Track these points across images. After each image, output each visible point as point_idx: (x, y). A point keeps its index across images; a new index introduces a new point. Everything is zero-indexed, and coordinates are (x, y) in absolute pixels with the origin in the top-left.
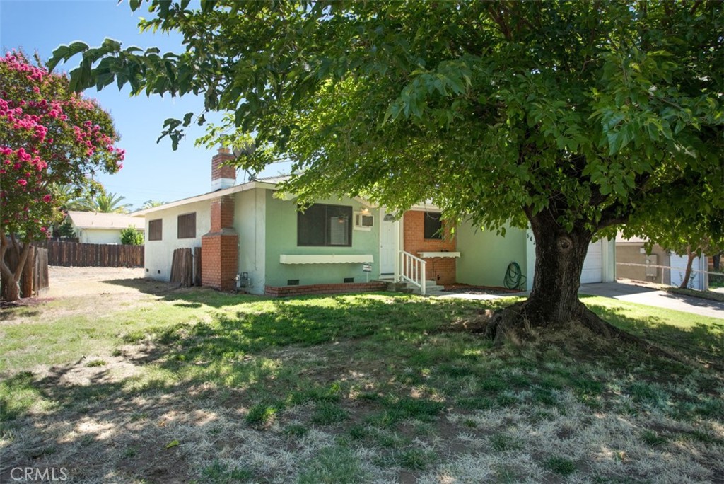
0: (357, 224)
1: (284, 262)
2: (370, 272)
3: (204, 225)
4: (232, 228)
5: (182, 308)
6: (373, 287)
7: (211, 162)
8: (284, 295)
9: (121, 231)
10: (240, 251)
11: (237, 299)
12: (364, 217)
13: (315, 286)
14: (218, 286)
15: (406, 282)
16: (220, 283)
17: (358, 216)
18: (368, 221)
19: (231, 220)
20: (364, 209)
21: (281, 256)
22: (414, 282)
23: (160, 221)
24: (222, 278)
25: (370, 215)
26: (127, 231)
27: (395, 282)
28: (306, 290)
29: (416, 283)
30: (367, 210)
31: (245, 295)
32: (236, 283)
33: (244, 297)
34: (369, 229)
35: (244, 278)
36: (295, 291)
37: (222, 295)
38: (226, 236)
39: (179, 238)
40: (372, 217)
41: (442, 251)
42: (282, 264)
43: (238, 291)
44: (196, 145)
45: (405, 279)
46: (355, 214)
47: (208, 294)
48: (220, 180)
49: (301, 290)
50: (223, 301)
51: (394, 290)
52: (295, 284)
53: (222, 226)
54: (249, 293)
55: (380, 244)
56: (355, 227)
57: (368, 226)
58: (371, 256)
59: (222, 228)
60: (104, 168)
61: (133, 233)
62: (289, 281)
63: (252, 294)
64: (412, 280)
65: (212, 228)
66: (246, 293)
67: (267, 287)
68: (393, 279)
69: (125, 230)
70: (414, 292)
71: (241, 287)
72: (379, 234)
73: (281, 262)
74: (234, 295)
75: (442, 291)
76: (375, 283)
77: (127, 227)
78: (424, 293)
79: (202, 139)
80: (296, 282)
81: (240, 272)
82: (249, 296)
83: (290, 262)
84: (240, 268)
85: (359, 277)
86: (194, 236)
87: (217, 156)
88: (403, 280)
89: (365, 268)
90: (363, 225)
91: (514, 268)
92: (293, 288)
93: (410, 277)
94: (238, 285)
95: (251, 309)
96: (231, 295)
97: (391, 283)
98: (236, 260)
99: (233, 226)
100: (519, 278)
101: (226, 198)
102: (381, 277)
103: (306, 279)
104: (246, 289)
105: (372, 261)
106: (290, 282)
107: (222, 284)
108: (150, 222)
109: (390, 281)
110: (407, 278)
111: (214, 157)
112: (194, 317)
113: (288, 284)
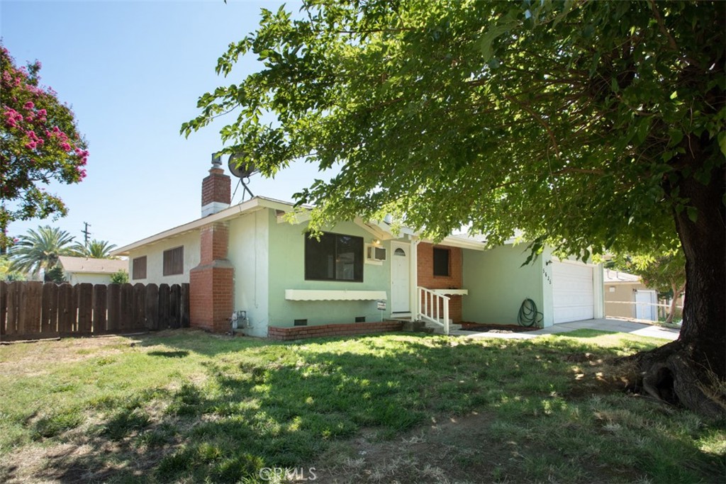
0: (369, 257)
1: (291, 298)
2: (384, 310)
3: (193, 259)
4: (225, 260)
5: (162, 359)
6: (388, 326)
7: (201, 185)
8: (293, 337)
9: (111, 275)
10: (236, 286)
11: (237, 344)
12: (377, 249)
13: (328, 327)
14: (209, 327)
15: (424, 321)
16: (212, 324)
17: (369, 249)
18: (381, 254)
19: (225, 251)
20: (376, 241)
21: (287, 291)
22: (434, 321)
23: (144, 258)
24: (214, 317)
25: (381, 247)
26: (117, 276)
27: (413, 320)
28: (318, 331)
29: (438, 321)
30: (378, 242)
31: (244, 338)
32: (232, 324)
33: (244, 341)
34: (380, 263)
35: (241, 318)
36: (306, 332)
37: (215, 338)
38: (219, 269)
39: (164, 275)
40: (385, 250)
41: (450, 288)
42: (289, 300)
43: (234, 333)
44: (182, 131)
45: (422, 317)
46: (366, 245)
47: (198, 338)
48: (212, 204)
49: (312, 332)
50: (219, 346)
51: (412, 330)
52: (303, 325)
53: (215, 257)
54: (248, 336)
55: (392, 280)
56: (366, 261)
57: (381, 259)
58: (385, 292)
59: (213, 260)
60: (59, 175)
61: (123, 277)
62: (295, 321)
63: (253, 337)
64: (432, 319)
65: (202, 261)
66: (243, 335)
67: (270, 329)
68: (410, 318)
69: (115, 275)
70: (435, 331)
71: (238, 328)
72: (390, 269)
73: (287, 298)
74: (230, 338)
75: (461, 329)
76: (391, 323)
77: (117, 271)
78: (448, 333)
79: (192, 122)
80: (304, 322)
81: (236, 310)
82: (250, 339)
83: (297, 299)
84: (236, 306)
85: (371, 315)
86: (181, 272)
87: (209, 177)
88: (420, 318)
89: (380, 305)
90: (376, 258)
91: (529, 305)
92: (303, 329)
93: (429, 315)
94: (235, 325)
95: (261, 358)
96: (226, 339)
97: (408, 322)
98: (231, 296)
99: (227, 258)
100: (535, 316)
101: (219, 225)
102: (393, 316)
103: (314, 318)
104: (243, 331)
105: (386, 298)
106: (297, 322)
107: (215, 325)
108: (134, 260)
109: (407, 320)
110: (426, 316)
111: (204, 180)
112: (178, 374)
113: (295, 325)
